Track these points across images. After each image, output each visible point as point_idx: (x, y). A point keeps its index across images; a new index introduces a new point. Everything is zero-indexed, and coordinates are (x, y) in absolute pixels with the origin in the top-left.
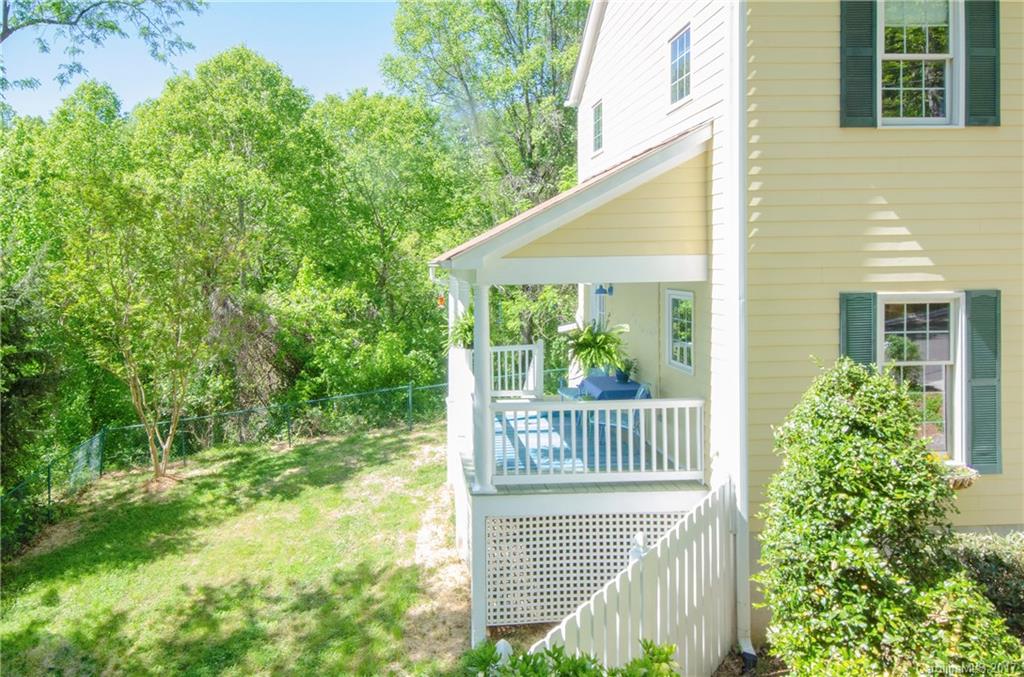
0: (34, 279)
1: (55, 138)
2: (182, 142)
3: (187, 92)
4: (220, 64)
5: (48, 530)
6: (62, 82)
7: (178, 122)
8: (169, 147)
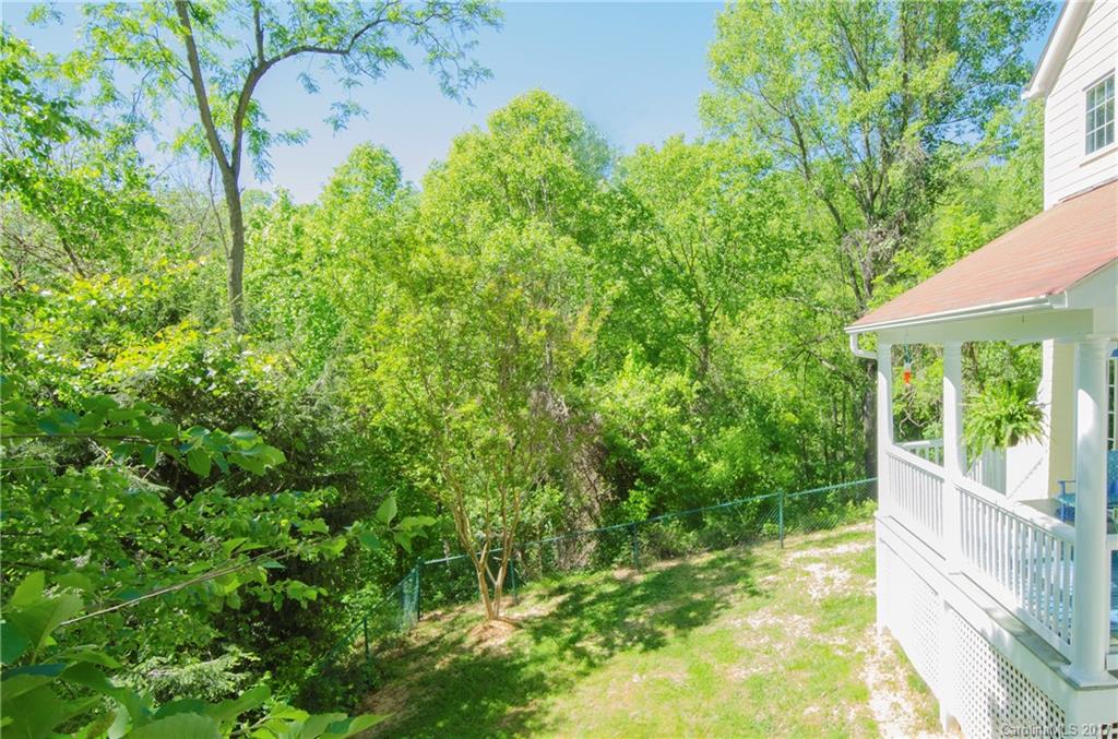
0: (332, 378)
1: (330, 214)
2: (478, 211)
3: (480, 149)
4: (517, 111)
5: (369, 701)
6: (337, 126)
7: (472, 186)
8: (465, 217)
